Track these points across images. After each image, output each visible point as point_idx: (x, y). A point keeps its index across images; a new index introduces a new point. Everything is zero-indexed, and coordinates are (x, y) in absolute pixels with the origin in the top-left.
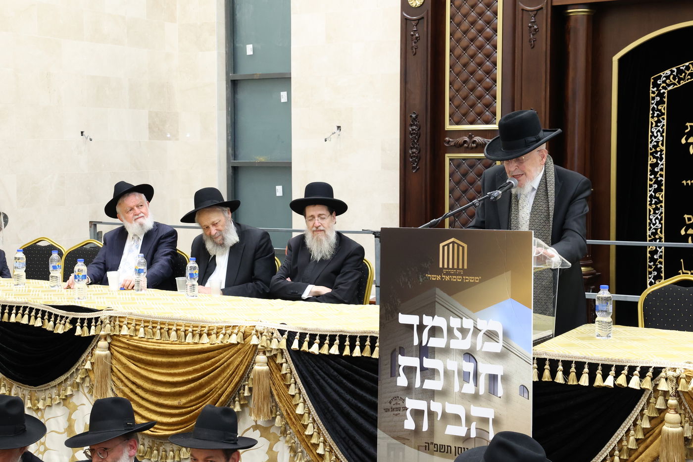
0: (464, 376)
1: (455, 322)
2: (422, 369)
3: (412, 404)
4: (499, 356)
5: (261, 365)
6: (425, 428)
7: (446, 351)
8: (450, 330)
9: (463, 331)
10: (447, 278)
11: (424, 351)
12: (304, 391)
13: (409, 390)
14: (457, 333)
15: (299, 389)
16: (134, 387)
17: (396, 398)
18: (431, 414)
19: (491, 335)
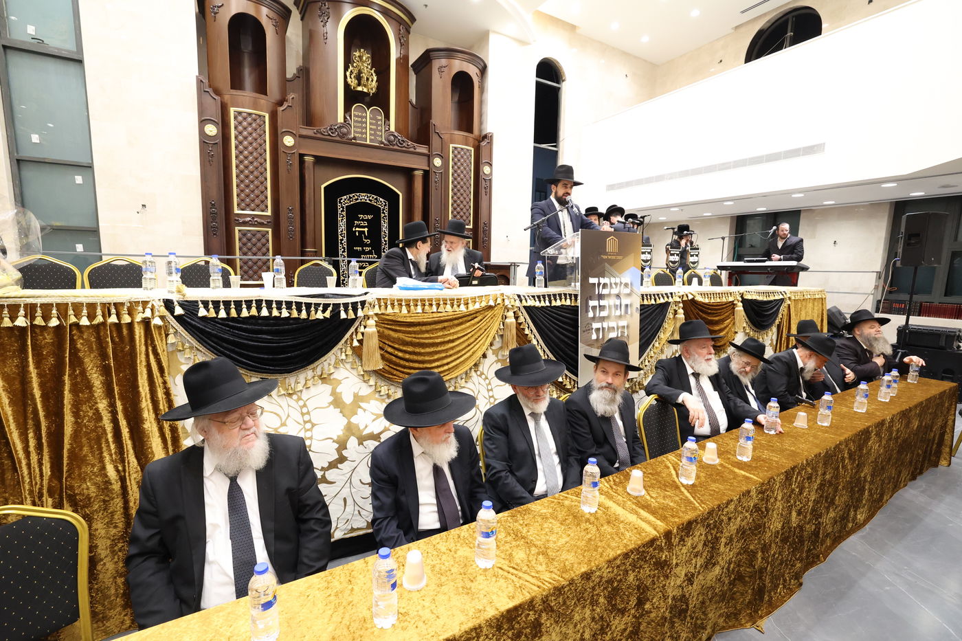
0: (616, 306)
1: (613, 280)
2: (600, 306)
3: (595, 325)
4: (629, 295)
5: (511, 320)
6: (601, 337)
7: (609, 295)
8: (611, 284)
9: (616, 284)
10: (610, 257)
11: (601, 297)
12: (535, 331)
13: (594, 318)
14: (614, 286)
15: (531, 330)
16: (400, 354)
17: (588, 324)
18: (603, 329)
19: (626, 285)
